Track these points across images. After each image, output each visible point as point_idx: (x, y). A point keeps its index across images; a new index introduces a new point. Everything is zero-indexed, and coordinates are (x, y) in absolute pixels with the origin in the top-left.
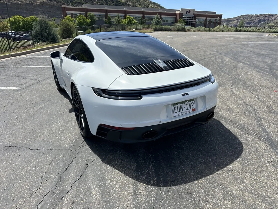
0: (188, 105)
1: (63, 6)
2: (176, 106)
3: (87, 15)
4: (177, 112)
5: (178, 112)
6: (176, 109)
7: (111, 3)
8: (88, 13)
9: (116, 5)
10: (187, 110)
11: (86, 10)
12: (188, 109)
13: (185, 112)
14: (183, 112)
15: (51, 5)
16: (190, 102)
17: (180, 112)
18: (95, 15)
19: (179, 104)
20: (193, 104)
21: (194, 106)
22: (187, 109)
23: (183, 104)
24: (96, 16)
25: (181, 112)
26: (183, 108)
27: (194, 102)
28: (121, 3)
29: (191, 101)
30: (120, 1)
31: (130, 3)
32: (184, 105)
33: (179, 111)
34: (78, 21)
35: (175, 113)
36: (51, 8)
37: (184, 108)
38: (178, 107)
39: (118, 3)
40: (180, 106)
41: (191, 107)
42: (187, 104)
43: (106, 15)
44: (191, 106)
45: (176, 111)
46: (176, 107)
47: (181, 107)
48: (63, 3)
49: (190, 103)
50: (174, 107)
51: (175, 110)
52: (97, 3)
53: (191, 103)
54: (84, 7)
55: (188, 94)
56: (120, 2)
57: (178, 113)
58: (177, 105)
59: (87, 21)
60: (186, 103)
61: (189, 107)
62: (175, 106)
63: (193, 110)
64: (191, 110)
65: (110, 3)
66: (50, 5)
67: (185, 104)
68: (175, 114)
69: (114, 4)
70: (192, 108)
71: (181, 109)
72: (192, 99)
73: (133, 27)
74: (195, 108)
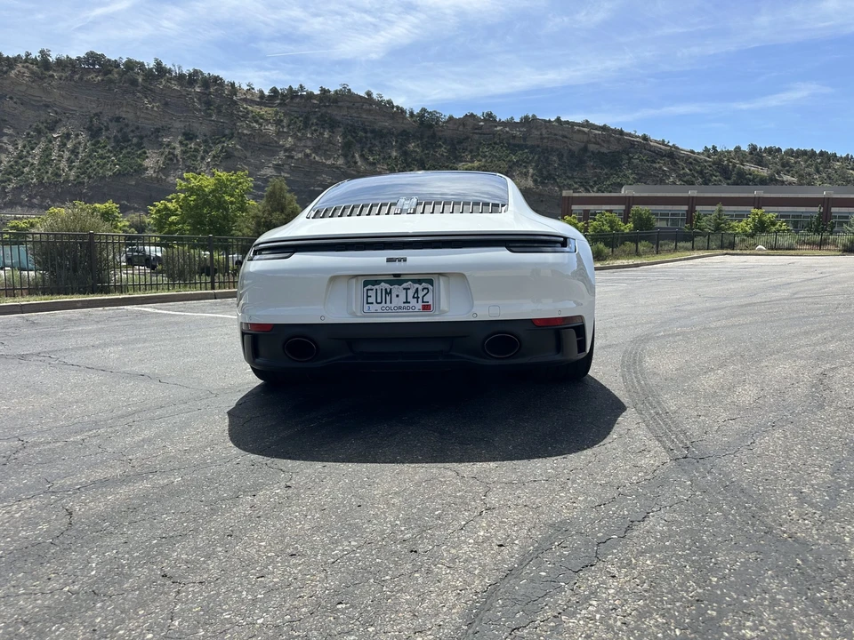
0: (411, 293)
1: (565, 193)
3: (629, 213)
4: (372, 303)
5: (377, 303)
6: (372, 293)
7: (720, 181)
8: (635, 207)
9: (736, 183)
10: (406, 305)
11: (629, 201)
12: (409, 303)
13: (400, 308)
14: (393, 305)
15: (543, 195)
16: (417, 286)
17: (383, 304)
18: (653, 214)
19: (383, 284)
20: (425, 291)
21: (429, 298)
22: (407, 302)
23: (396, 286)
24: (657, 214)
25: (385, 306)
26: (394, 295)
27: (430, 287)
28: (754, 179)
29: (423, 283)
30: (750, 174)
31: (787, 178)
32: (396, 289)
33: (379, 301)
34: (595, 229)
35: (368, 303)
36: (542, 201)
37: (397, 296)
38: (379, 292)
39: (746, 179)
40: (386, 290)
41: (420, 300)
42: (407, 289)
43: (691, 211)
44: (420, 296)
45: (372, 300)
46: (373, 290)
47: (389, 293)
48: (576, 189)
49: (417, 288)
50: (365, 289)
51: (368, 296)
52: (674, 183)
53: (420, 287)
54: (624, 192)
55: (405, 260)
56: (751, 177)
57: (375, 307)
58: (377, 287)
59: (622, 228)
60: (405, 285)
61: (414, 297)
62: (369, 287)
63: (426, 307)
64: (419, 306)
65: (715, 180)
66: (540, 195)
67: (401, 287)
68: (366, 306)
69: (729, 181)
70: (423, 302)
71: (388, 299)
72: (426, 279)
73: (763, 239)
74: (431, 303)
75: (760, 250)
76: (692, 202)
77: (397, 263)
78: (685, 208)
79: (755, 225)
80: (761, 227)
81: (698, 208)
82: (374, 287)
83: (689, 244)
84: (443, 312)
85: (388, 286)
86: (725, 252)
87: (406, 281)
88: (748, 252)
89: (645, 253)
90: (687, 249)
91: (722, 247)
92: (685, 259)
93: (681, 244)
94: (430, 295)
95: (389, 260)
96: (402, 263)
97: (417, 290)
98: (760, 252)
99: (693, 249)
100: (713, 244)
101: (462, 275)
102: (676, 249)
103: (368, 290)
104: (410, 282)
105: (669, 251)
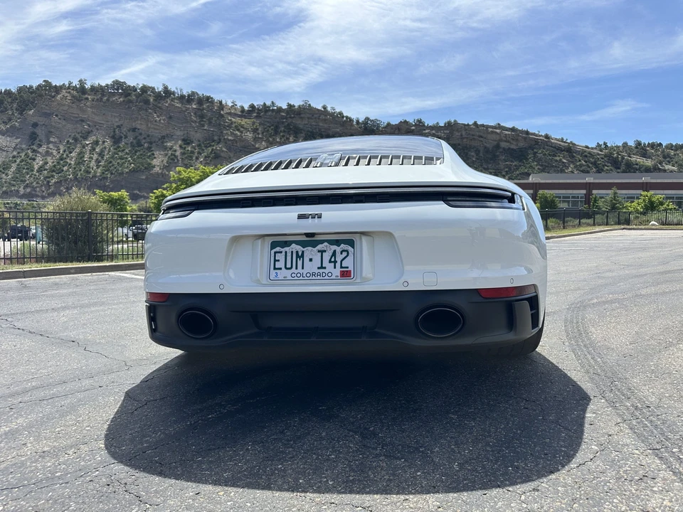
0: (327, 256)
2: (282, 250)
4: (281, 269)
5: (286, 268)
6: (281, 257)
7: (611, 170)
8: (541, 191)
9: (624, 172)
10: (321, 271)
11: (536, 187)
12: (325, 268)
13: (313, 274)
14: (305, 271)
16: (334, 247)
17: (294, 270)
18: (556, 197)
19: (293, 245)
20: (345, 254)
21: (348, 263)
22: (322, 267)
23: (310, 248)
25: (296, 271)
26: (306, 259)
27: (350, 249)
28: (640, 168)
29: (342, 245)
30: (637, 164)
31: (668, 167)
32: (310, 252)
33: (289, 266)
35: (275, 268)
37: (311, 260)
38: (289, 255)
40: (297, 252)
41: (338, 265)
42: (322, 252)
43: (589, 194)
44: (339, 260)
45: (280, 264)
46: (281, 252)
47: (300, 256)
49: (335, 251)
50: (273, 251)
51: (275, 261)
52: (572, 172)
53: (338, 249)
54: (532, 179)
55: (320, 216)
56: (637, 167)
57: (284, 273)
58: (286, 249)
60: (320, 247)
61: (330, 262)
62: (278, 249)
63: (345, 274)
64: (337, 272)
65: (607, 170)
67: (315, 249)
68: (273, 272)
69: (619, 170)
70: (341, 267)
71: (300, 263)
72: (346, 240)
73: (656, 216)
74: (351, 268)
75: (653, 225)
76: (589, 187)
77: (310, 220)
78: (584, 192)
79: (645, 205)
80: (651, 207)
81: (595, 192)
82: (283, 250)
83: (590, 221)
84: (365, 280)
85: (299, 248)
86: (623, 227)
87: (322, 242)
88: (643, 227)
89: (553, 228)
90: (589, 225)
91: (619, 223)
92: (588, 233)
93: (583, 221)
94: (350, 258)
95: (301, 217)
96: (316, 220)
97: (334, 253)
98: (654, 227)
99: (594, 225)
100: (611, 221)
101: (390, 235)
102: (580, 224)
103: (275, 253)
104: (326, 244)
105: (574, 226)
